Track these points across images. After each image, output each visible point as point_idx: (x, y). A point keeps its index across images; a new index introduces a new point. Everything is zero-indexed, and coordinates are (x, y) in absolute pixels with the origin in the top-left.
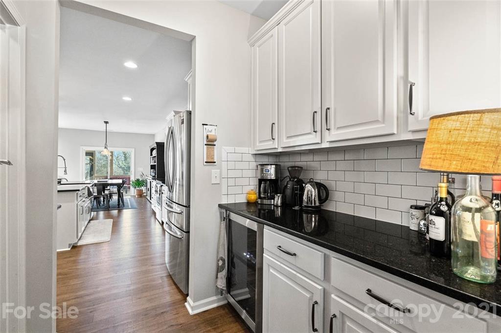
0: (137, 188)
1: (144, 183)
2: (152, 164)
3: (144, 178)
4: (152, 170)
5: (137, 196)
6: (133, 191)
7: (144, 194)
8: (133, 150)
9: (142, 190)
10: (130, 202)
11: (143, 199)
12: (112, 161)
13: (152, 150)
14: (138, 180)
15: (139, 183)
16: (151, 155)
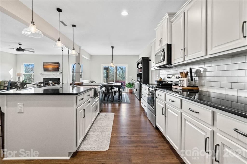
0: (129, 88)
1: (133, 86)
2: (138, 73)
3: (133, 82)
4: (138, 77)
5: (129, 93)
6: (127, 90)
7: (133, 92)
8: (127, 65)
9: (132, 89)
10: (126, 97)
11: (133, 95)
12: (116, 72)
13: (138, 64)
14: (130, 83)
15: (131, 85)
16: (138, 67)
